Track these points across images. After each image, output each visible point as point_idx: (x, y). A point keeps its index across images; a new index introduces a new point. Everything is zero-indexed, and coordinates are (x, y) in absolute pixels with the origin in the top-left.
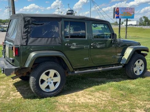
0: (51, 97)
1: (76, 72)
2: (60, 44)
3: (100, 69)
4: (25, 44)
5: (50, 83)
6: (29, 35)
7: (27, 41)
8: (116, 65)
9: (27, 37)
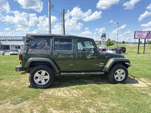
0: (41, 88)
1: (62, 74)
2: (51, 53)
3: (83, 73)
4: (26, 53)
5: (42, 79)
6: (29, 47)
7: (27, 51)
8: (99, 71)
9: (28, 48)
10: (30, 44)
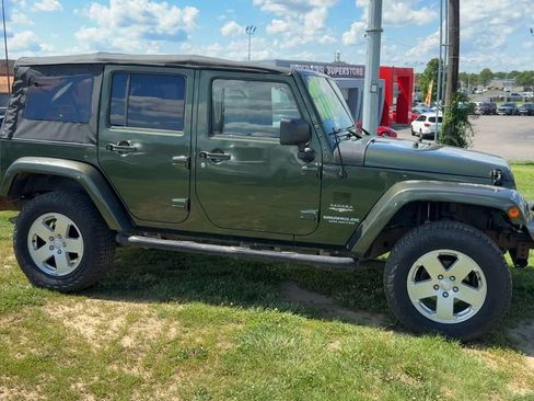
1: (132, 239)
2: (92, 142)
4: (6, 136)
6: (21, 111)
7: (13, 129)
9: (16, 119)
10: (23, 99)
